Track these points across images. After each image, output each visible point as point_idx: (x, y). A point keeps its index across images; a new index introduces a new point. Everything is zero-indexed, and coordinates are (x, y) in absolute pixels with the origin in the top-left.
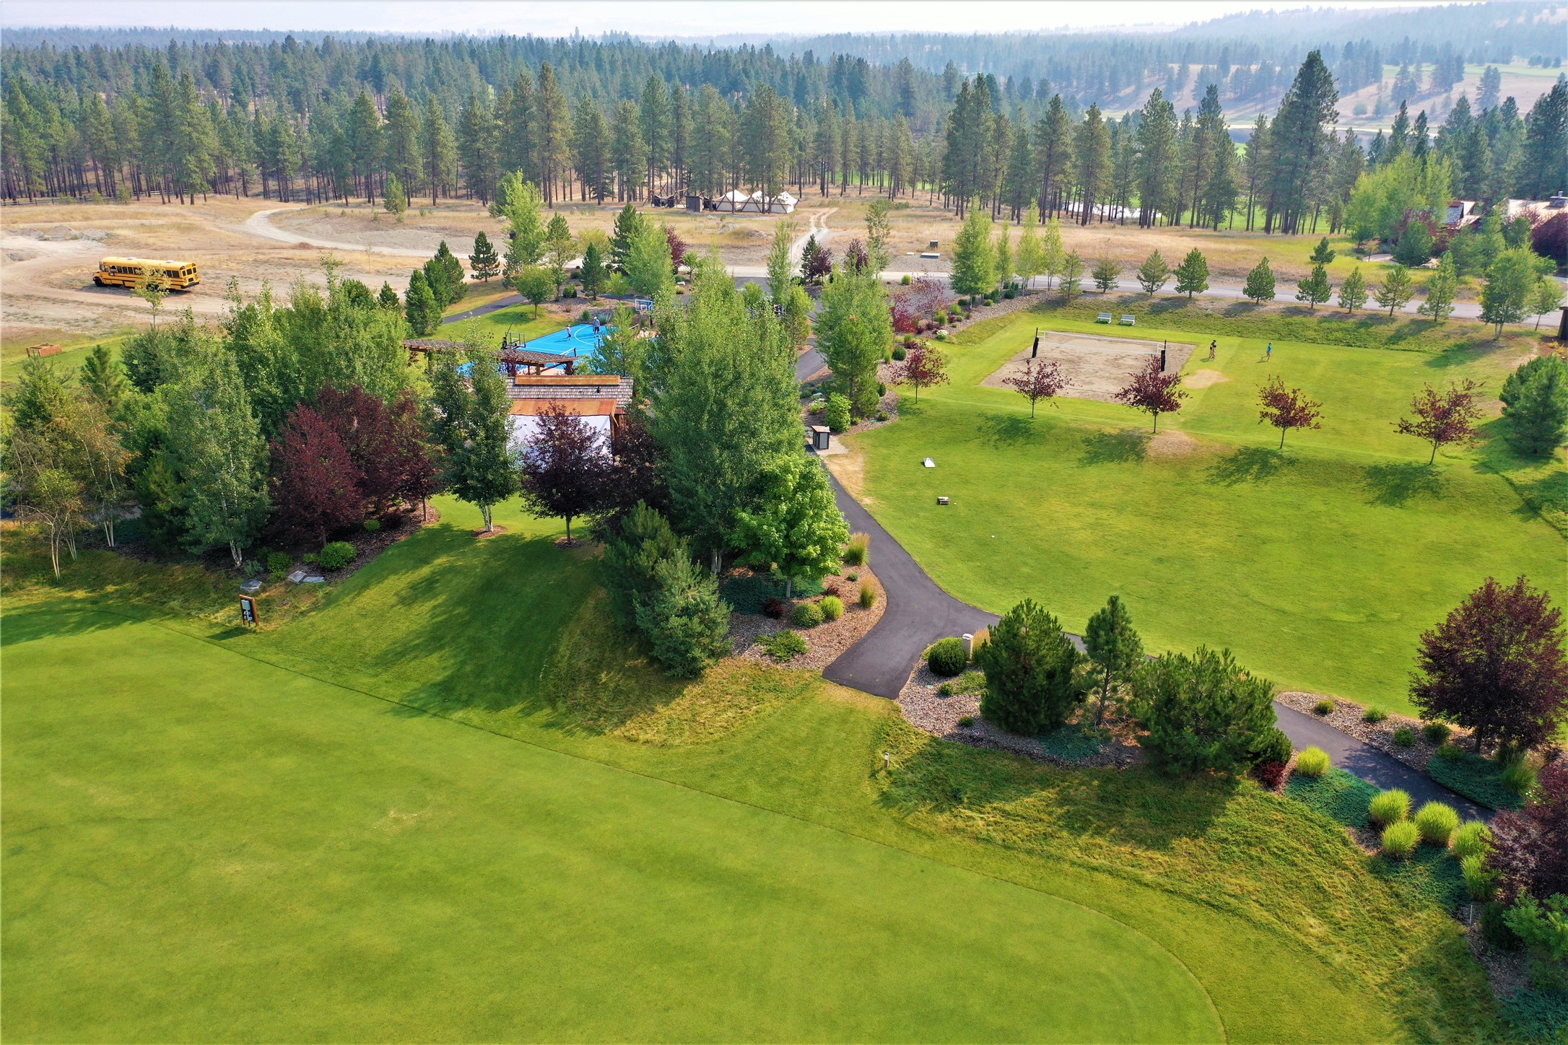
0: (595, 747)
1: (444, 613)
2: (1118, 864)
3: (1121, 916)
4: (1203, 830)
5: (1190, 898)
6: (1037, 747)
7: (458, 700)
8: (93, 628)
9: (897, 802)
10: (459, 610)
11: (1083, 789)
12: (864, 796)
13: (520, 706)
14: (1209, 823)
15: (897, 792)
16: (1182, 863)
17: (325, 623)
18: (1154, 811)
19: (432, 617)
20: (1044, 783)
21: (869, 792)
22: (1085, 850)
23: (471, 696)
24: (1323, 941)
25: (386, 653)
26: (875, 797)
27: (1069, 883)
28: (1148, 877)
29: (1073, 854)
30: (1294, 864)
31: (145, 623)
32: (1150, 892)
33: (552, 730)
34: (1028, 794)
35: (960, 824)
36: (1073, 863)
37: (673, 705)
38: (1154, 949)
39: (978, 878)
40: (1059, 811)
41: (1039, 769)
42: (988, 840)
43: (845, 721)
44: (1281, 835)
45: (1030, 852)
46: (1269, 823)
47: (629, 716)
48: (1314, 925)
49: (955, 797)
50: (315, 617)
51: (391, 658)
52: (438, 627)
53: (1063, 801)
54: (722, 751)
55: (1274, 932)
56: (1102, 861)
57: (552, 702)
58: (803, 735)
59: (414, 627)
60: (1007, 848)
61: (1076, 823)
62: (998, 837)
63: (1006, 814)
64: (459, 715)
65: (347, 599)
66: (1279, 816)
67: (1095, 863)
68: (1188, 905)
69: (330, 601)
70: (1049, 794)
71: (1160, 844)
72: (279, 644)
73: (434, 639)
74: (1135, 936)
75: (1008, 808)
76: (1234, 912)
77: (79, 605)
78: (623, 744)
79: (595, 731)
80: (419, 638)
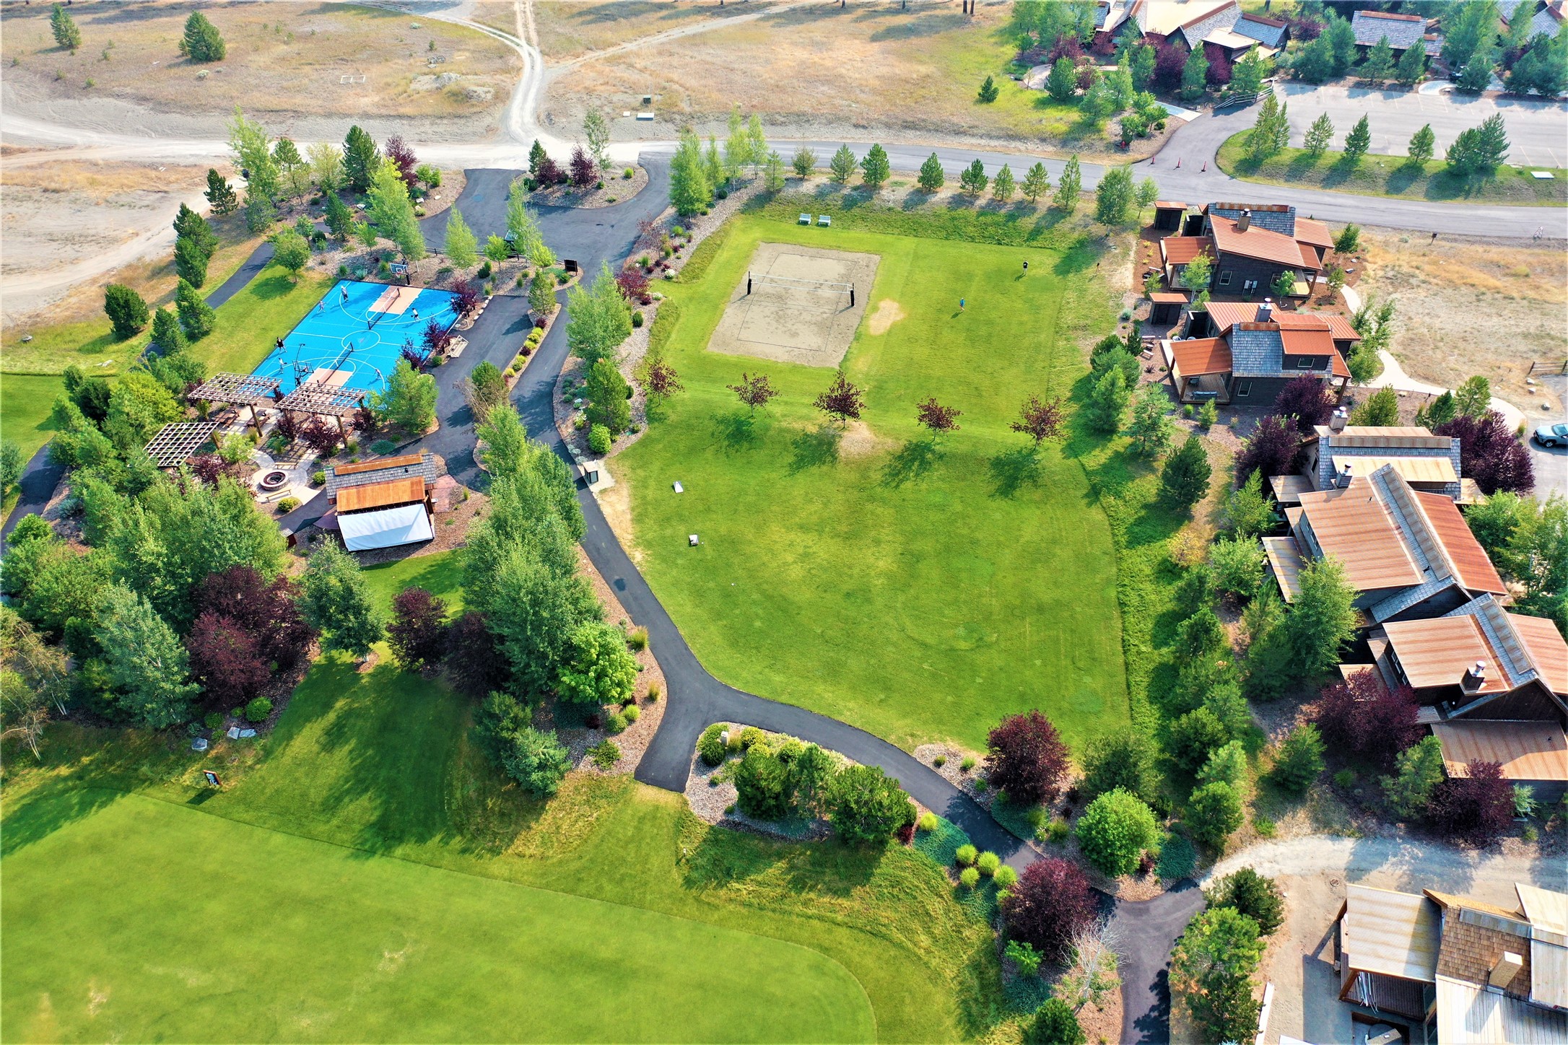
0: (497, 866)
1: (360, 756)
2: (823, 913)
3: (825, 950)
4: (868, 880)
5: (861, 930)
6: (774, 829)
7: (393, 837)
8: (94, 808)
9: (695, 883)
10: (370, 752)
11: (803, 858)
12: (674, 881)
13: (438, 838)
14: (872, 874)
15: (695, 875)
16: (857, 905)
17: (271, 775)
18: (842, 870)
19: (352, 760)
20: (780, 856)
21: (677, 876)
22: (805, 904)
23: (403, 832)
24: (928, 951)
25: (327, 799)
26: (681, 881)
27: (797, 931)
28: (839, 918)
29: (799, 908)
30: (915, 898)
31: (132, 795)
32: (840, 929)
33: (467, 855)
34: (770, 866)
35: (733, 895)
36: (798, 915)
37: (541, 821)
38: (843, 971)
39: (747, 935)
40: (789, 877)
41: (776, 846)
42: (750, 905)
43: (655, 818)
44: (910, 877)
45: (774, 911)
46: (904, 869)
47: (516, 834)
48: (924, 940)
49: (728, 873)
50: (262, 769)
51: (332, 804)
52: (357, 770)
53: (792, 867)
54: (581, 857)
55: (903, 948)
56: (812, 911)
57: (460, 829)
58: (630, 834)
59: (341, 772)
60: (761, 909)
61: (799, 884)
62: (755, 901)
63: (759, 884)
64: (399, 851)
65: (280, 749)
66: (908, 864)
67: (810, 912)
68: (861, 935)
69: (268, 753)
70: (782, 864)
71: (846, 893)
72: (245, 800)
73: (359, 782)
74: (833, 963)
75: (760, 878)
76: (884, 937)
77: (70, 784)
78: (516, 859)
79: (495, 851)
80: (347, 782)
